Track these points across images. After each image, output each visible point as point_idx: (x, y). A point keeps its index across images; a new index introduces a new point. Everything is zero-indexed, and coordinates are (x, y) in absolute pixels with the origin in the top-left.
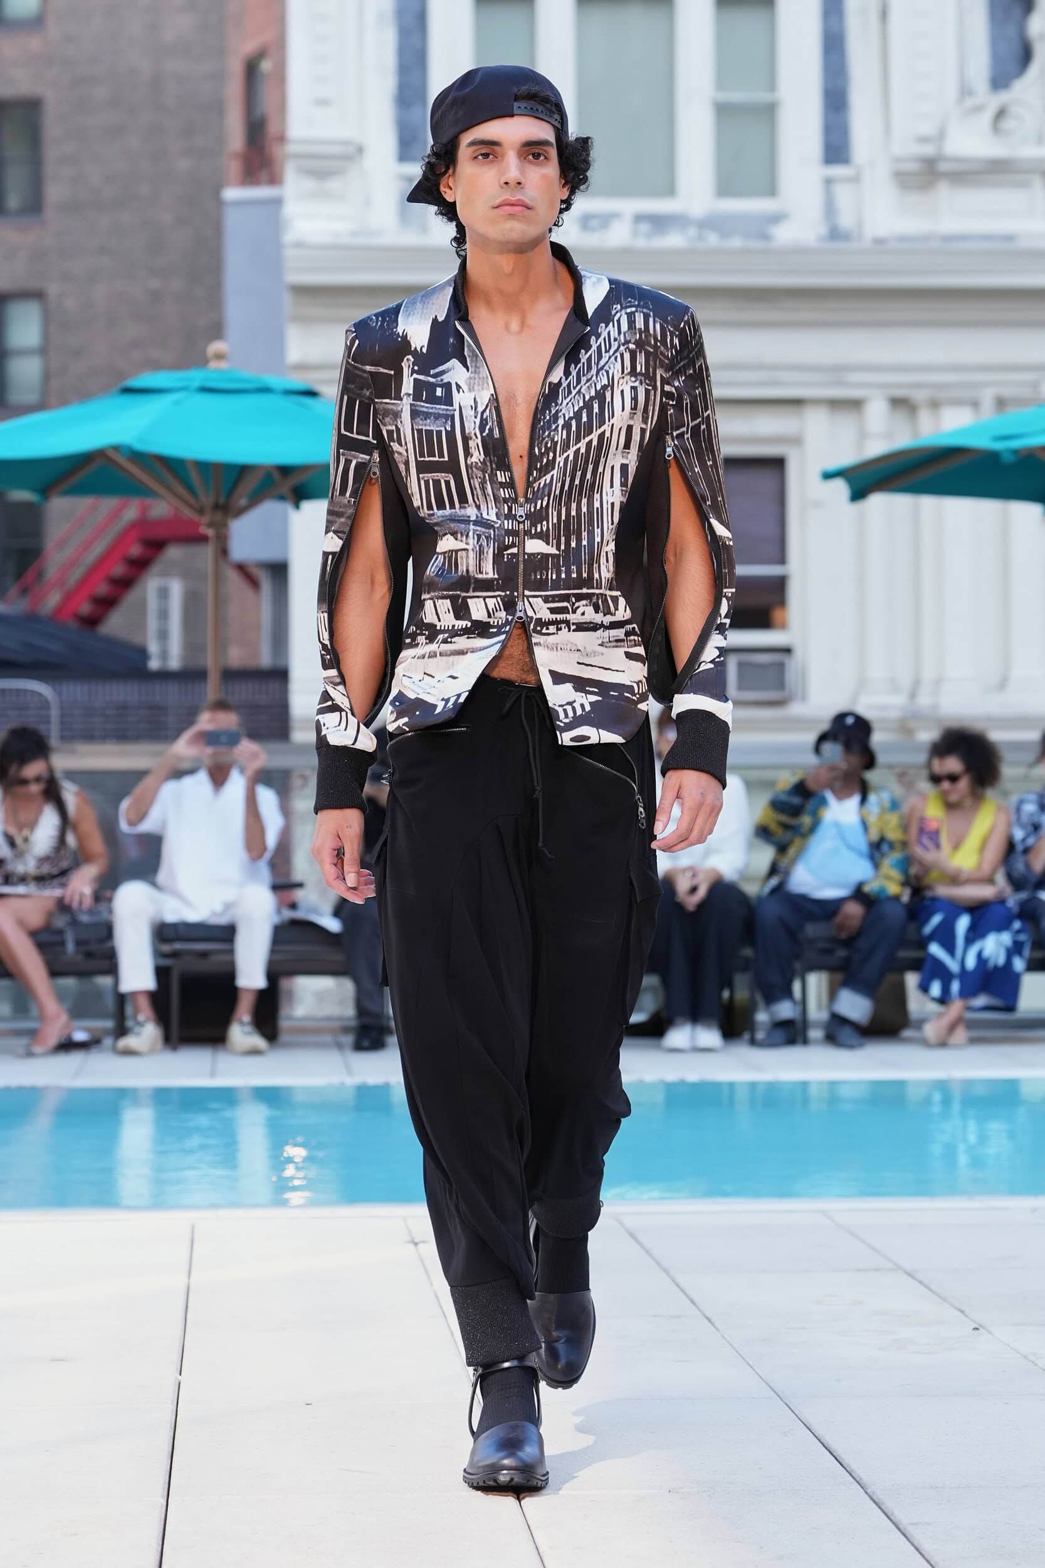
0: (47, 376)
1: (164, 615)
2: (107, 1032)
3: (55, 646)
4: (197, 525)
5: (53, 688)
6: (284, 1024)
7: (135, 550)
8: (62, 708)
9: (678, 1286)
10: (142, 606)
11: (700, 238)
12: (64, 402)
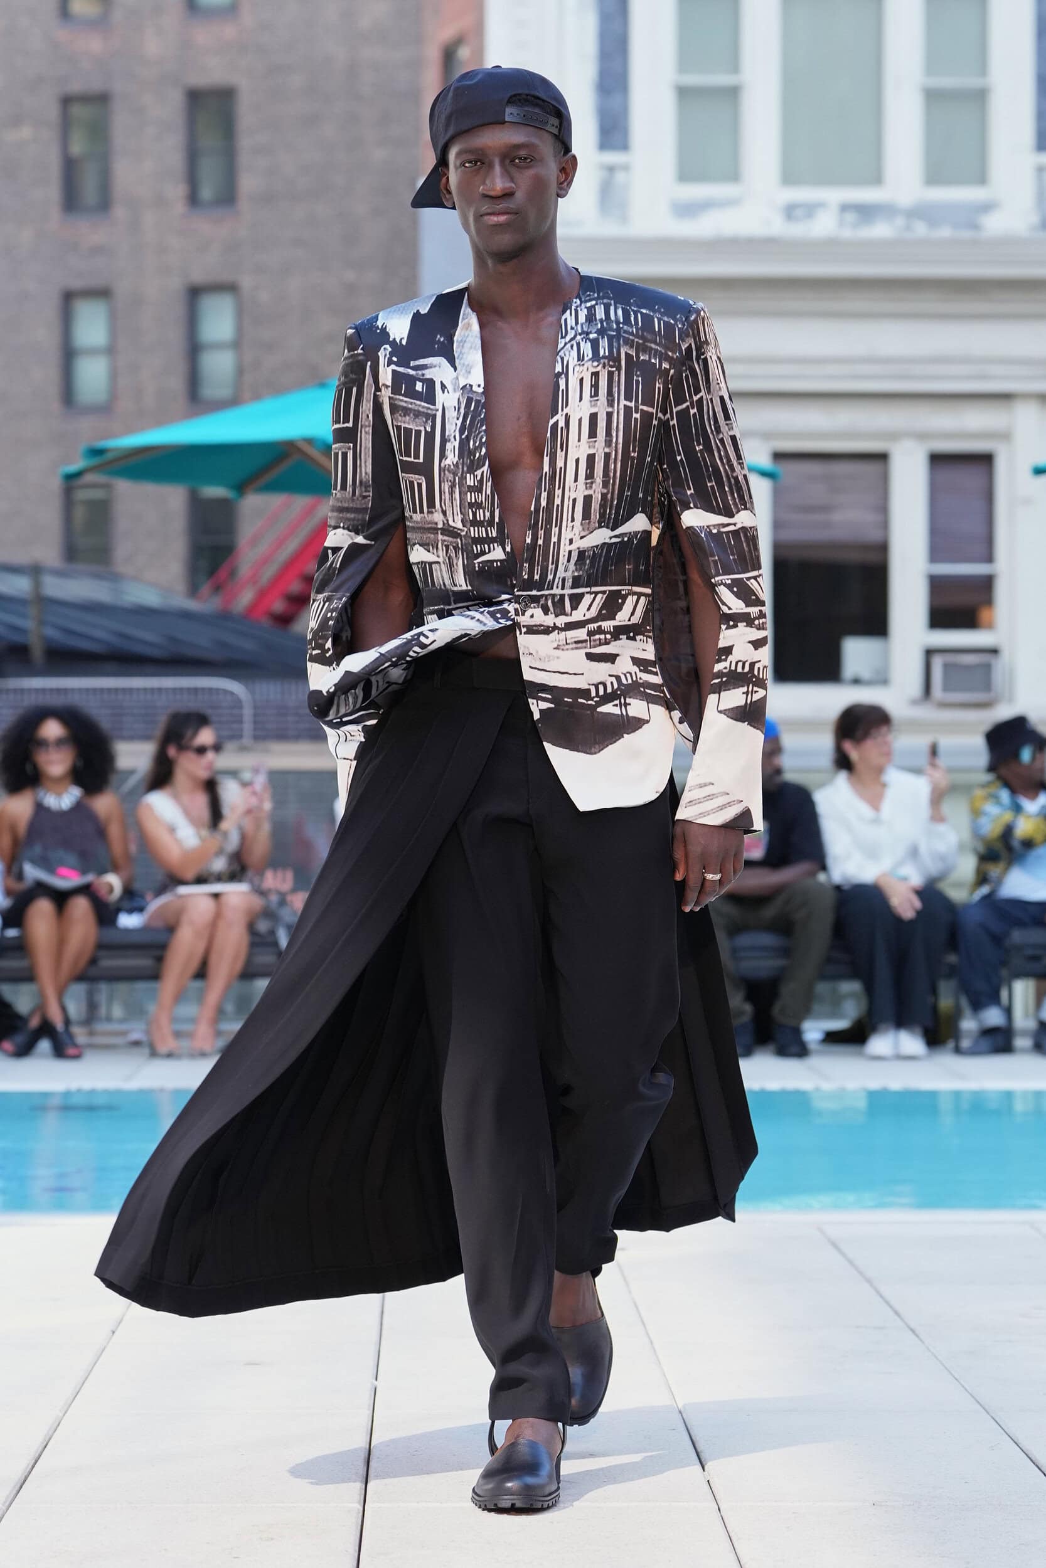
0: (240, 371)
3: (248, 645)
5: (246, 686)
8: (255, 707)
9: (882, 1297)
11: (908, 228)
12: (257, 396)
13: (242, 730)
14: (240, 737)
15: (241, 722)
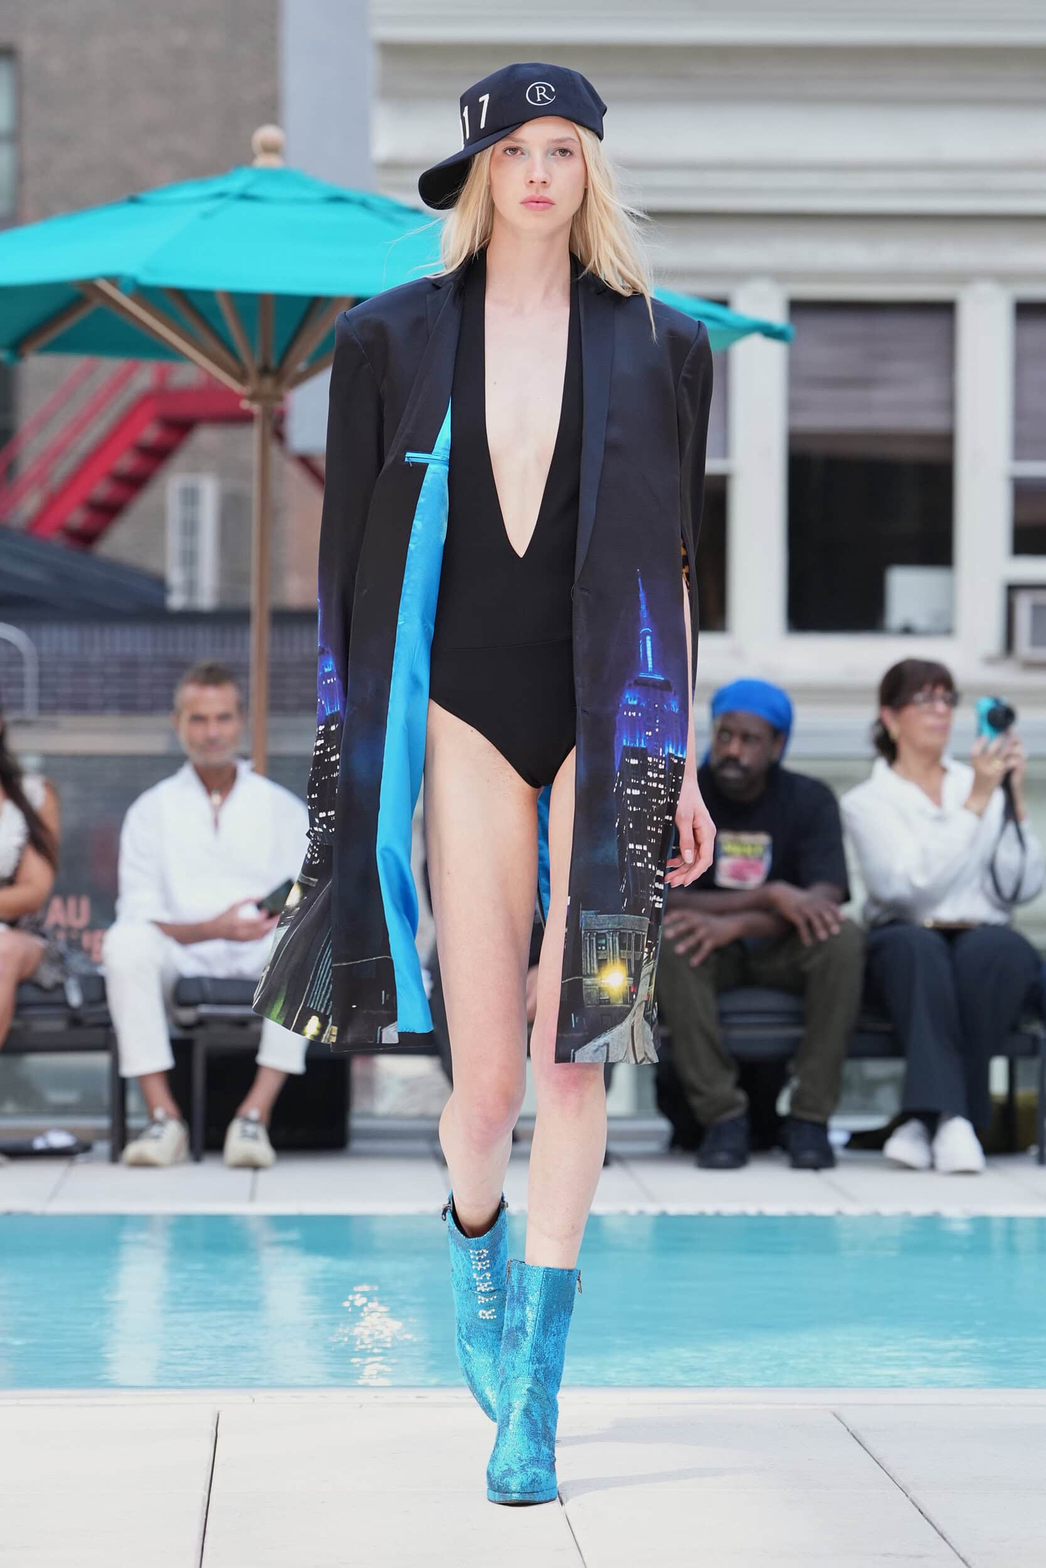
0: (20, 175)
1: (190, 528)
2: (99, 1134)
3: (32, 573)
4: (239, 397)
5: (28, 632)
6: (357, 1123)
7: (150, 434)
8: (41, 664)
9: (922, 1513)
10: (160, 516)
12: (45, 213)
13: (22, 696)
14: (20, 706)
15: (21, 685)
